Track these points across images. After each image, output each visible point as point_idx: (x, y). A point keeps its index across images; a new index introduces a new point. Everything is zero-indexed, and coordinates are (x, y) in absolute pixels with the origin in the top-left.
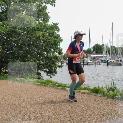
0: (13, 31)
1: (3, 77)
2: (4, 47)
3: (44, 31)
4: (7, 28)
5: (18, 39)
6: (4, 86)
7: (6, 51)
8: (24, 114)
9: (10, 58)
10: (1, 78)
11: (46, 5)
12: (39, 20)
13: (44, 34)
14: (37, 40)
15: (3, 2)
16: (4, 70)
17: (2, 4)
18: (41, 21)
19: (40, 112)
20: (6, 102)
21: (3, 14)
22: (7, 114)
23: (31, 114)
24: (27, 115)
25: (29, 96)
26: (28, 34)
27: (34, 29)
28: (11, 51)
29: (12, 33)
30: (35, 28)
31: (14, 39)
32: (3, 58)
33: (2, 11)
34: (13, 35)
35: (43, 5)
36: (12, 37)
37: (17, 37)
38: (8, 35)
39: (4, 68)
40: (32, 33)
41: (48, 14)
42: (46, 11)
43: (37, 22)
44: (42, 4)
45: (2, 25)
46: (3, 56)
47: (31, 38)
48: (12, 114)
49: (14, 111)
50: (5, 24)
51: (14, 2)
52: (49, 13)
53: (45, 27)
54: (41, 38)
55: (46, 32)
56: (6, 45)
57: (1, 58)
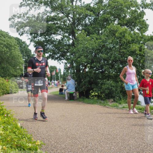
0: (102, 46)
1: (93, 101)
2: (92, 65)
3: (142, 43)
4: (96, 43)
5: (109, 55)
6: (94, 112)
7: (94, 70)
8: (122, 147)
9: (100, 79)
10: (90, 102)
11: (143, 10)
12: (135, 30)
13: (141, 46)
14: (133, 55)
15: (91, 11)
16: (93, 93)
17: (89, 14)
18: (137, 31)
19: (142, 145)
20: (99, 131)
21: (91, 26)
22: (101, 145)
23: (130, 147)
24: (126, 148)
25: (126, 125)
26: (120, 48)
27: (129, 42)
28: (101, 71)
29: (102, 48)
30: (129, 40)
31: (104, 56)
32: (92, 78)
33: (89, 23)
34: (103, 51)
35: (140, 11)
36: (102, 53)
37: (108, 53)
38: (97, 51)
39: (93, 91)
40: (126, 46)
41: (146, 22)
42: (143, 18)
43: (132, 32)
44: (138, 10)
45: (90, 40)
46: (91, 76)
47: (125, 53)
48: (107, 145)
49: (109, 142)
50: (93, 39)
51: (103, 11)
52: (147, 20)
53: (142, 38)
54: (137, 52)
55: (144, 44)
56: (94, 64)
57: (90, 78)
